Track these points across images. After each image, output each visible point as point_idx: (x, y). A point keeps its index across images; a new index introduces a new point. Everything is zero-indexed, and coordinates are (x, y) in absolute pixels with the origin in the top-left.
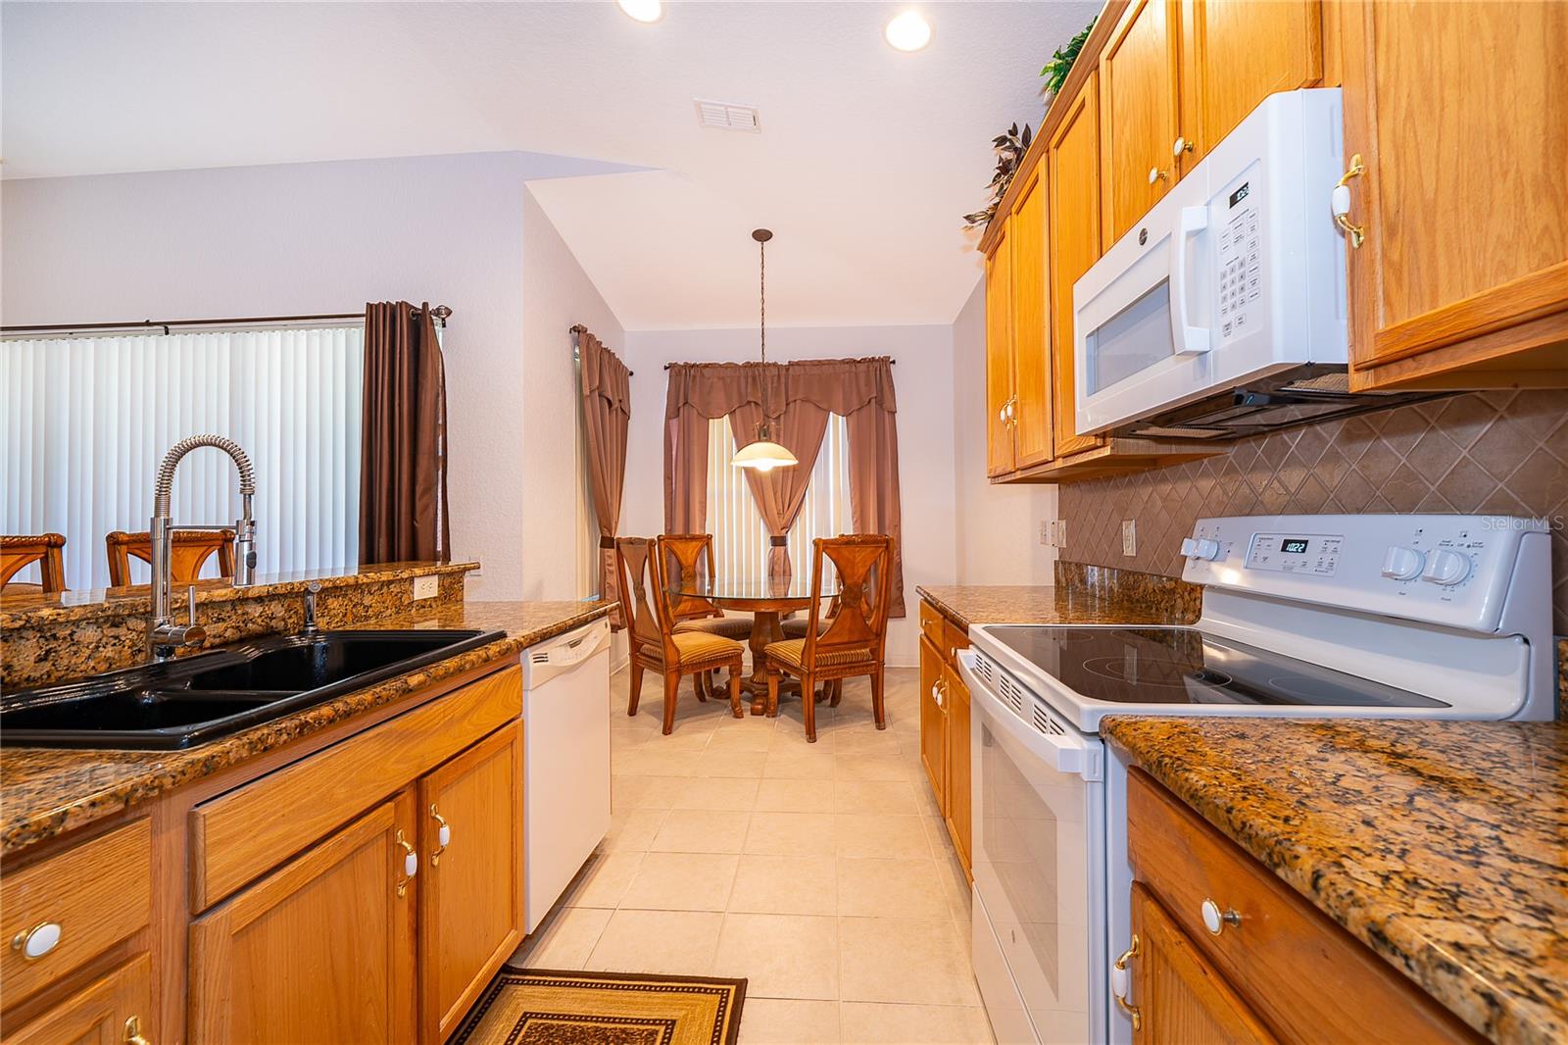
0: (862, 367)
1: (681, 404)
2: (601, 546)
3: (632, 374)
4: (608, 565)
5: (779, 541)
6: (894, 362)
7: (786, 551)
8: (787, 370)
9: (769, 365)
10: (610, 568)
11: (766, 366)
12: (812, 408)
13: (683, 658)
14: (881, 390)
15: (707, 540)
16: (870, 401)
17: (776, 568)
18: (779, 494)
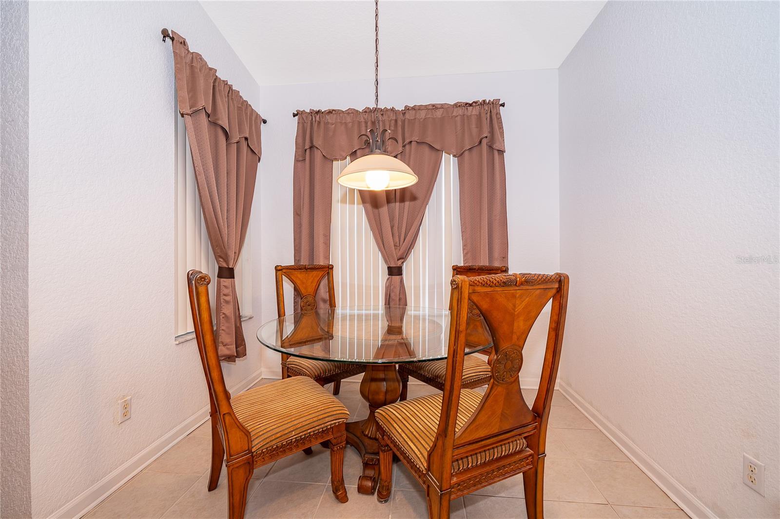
0: (475, 111)
1: (307, 147)
2: (218, 277)
3: (265, 122)
4: (224, 295)
5: (395, 271)
6: (503, 105)
7: (402, 281)
8: (404, 114)
9: (386, 110)
10: (227, 298)
11: (384, 111)
12: (426, 149)
13: (257, 444)
14: (492, 132)
15: (328, 270)
16: (480, 142)
17: (392, 295)
18: (396, 228)
